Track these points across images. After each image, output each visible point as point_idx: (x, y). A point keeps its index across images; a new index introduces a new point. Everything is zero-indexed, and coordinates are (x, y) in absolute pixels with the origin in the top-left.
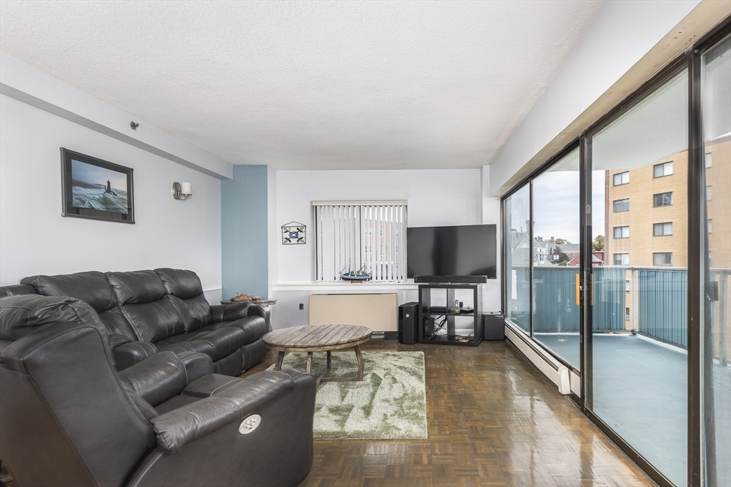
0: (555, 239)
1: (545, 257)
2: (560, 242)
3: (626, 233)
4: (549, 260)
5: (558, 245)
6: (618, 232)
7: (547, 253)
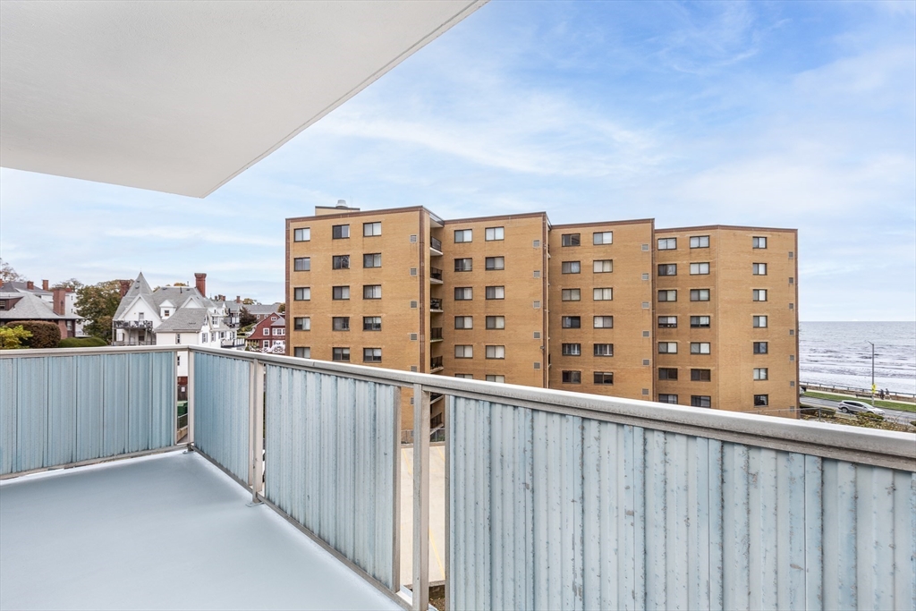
0: (242, 299)
1: (219, 320)
2: (248, 302)
3: (307, 295)
4: (225, 323)
5: (245, 306)
6: (299, 293)
7: (225, 314)
